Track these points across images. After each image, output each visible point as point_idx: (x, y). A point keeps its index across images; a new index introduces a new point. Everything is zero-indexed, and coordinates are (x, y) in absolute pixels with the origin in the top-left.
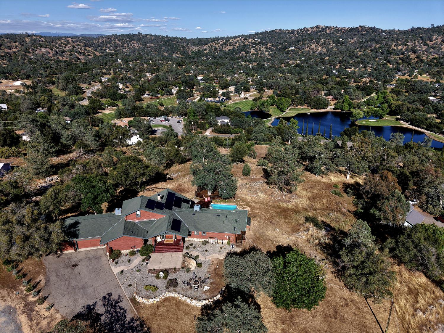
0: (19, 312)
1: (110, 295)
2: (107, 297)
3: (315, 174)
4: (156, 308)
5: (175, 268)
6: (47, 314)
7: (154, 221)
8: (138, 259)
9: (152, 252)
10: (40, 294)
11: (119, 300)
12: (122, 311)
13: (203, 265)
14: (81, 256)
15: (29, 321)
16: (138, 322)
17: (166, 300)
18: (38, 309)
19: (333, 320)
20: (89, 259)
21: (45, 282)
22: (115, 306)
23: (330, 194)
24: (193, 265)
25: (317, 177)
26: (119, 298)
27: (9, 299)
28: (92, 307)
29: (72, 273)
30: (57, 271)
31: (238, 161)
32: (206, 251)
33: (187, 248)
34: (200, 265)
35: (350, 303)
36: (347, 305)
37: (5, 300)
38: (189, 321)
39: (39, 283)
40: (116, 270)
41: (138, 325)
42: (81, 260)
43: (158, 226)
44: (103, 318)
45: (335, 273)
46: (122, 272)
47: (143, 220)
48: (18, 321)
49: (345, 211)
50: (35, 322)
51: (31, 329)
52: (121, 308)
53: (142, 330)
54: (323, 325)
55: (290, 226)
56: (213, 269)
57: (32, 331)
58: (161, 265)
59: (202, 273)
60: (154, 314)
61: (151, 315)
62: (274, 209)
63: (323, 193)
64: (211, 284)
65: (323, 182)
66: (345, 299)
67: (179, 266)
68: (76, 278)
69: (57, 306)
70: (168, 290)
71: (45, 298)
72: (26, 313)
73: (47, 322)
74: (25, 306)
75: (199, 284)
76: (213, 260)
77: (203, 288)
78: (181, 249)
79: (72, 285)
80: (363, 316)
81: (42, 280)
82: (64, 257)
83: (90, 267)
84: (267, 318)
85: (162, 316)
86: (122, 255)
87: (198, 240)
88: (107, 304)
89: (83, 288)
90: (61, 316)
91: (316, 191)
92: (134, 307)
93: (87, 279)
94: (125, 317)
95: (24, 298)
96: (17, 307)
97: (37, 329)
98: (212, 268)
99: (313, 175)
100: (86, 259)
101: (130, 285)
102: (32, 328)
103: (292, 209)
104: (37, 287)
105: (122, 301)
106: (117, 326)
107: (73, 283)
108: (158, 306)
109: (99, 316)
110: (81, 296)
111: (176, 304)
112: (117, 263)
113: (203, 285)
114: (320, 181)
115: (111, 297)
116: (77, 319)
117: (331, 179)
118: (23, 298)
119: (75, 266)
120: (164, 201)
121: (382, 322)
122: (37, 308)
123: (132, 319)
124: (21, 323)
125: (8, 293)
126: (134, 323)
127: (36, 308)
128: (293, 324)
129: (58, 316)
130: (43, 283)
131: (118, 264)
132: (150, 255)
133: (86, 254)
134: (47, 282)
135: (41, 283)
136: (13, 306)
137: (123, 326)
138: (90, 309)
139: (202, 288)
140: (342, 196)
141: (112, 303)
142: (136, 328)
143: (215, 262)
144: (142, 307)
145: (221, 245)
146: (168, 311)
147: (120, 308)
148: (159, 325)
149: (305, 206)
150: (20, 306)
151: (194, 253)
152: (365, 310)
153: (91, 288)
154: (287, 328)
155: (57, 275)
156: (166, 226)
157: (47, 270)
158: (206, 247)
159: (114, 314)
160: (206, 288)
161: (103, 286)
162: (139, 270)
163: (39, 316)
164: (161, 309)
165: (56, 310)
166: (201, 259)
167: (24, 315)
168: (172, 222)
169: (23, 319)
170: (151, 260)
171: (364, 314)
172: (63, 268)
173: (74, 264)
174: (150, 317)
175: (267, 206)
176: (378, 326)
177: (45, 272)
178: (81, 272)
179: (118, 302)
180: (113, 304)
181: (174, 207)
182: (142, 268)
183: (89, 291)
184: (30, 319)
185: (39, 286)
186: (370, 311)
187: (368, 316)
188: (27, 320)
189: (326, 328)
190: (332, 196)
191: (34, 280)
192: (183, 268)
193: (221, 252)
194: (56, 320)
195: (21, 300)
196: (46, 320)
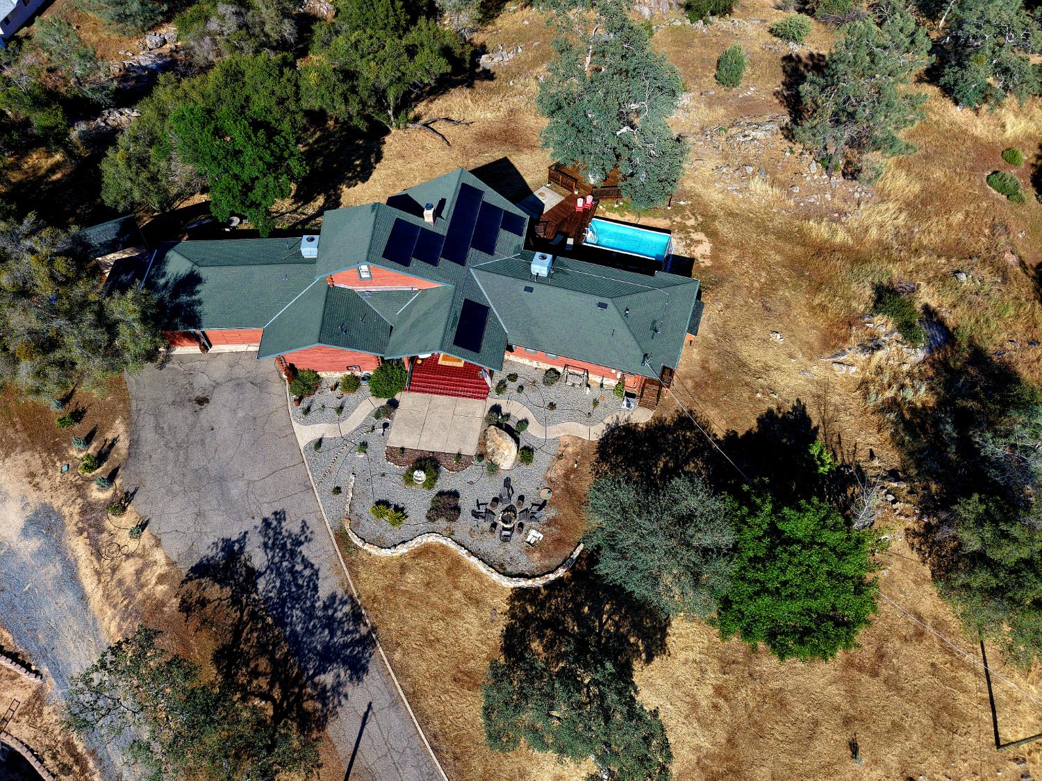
0: (71, 528)
1: (280, 516)
2: (275, 523)
3: (956, 103)
4: (397, 570)
5: (459, 455)
6: (133, 545)
7: (410, 293)
8: (365, 405)
9: (402, 389)
10: (118, 482)
11: (302, 538)
12: (307, 572)
13: (536, 455)
14: (218, 371)
15: (93, 558)
16: (347, 608)
17: (425, 551)
18: (112, 527)
19: (865, 678)
20: (239, 385)
21: (127, 443)
22: (293, 554)
23: (982, 186)
24: (506, 453)
25: (958, 114)
26: (303, 531)
27: (46, 484)
28: (236, 547)
29: (193, 426)
30: (157, 414)
31: (713, 14)
32: (552, 406)
33: (501, 387)
34: (526, 454)
35: (929, 629)
36: (920, 635)
37: (37, 486)
38: (476, 622)
39: (112, 445)
40: (305, 434)
41: (346, 615)
42: (216, 385)
43: (418, 321)
44: (261, 584)
45: (916, 534)
46: (319, 443)
47: (380, 289)
48: (70, 552)
49: (1011, 259)
50: (107, 562)
51: (99, 581)
52: (307, 564)
53: (356, 631)
54: (833, 689)
55: (821, 323)
56: (561, 472)
57: (101, 586)
58: (424, 439)
59: (531, 485)
60: (392, 588)
61: (385, 588)
62: (788, 247)
63: (961, 184)
64: (549, 523)
65: (975, 139)
66: (919, 617)
67: (470, 449)
68: (203, 442)
69: (156, 527)
70: (431, 525)
71: (129, 497)
72: (85, 534)
73: (133, 568)
74: (83, 512)
75: (516, 522)
76: (568, 440)
77: (527, 535)
78: (481, 392)
79: (194, 464)
80: (954, 678)
81: (122, 438)
82: (176, 366)
83: (241, 414)
84: (685, 649)
85: (411, 596)
86: (324, 385)
87: (534, 364)
88: (273, 544)
89: (221, 479)
90: (167, 557)
91: (938, 174)
92: (344, 558)
93: (231, 452)
94: (316, 589)
95: (81, 489)
96: (66, 510)
97: (113, 583)
98: (558, 471)
99: (949, 103)
100: (231, 384)
101: (337, 490)
102: (103, 580)
103: (843, 249)
104: (110, 459)
105: (311, 540)
106: (296, 613)
107: (197, 459)
108: (403, 568)
109: (253, 574)
110: (214, 502)
111: (450, 569)
112: (307, 411)
113: (527, 524)
114: (965, 132)
115: (283, 524)
116: (199, 577)
117: (1003, 126)
118: (78, 487)
119: (202, 401)
120: (442, 229)
121: (1006, 704)
122: (112, 522)
123: (333, 597)
124: (76, 560)
125: (44, 465)
126: (335, 610)
127: (108, 522)
128: (751, 675)
129: (159, 555)
130: (123, 445)
131: (312, 414)
132: (397, 397)
133: (232, 367)
134: (134, 444)
135: (119, 445)
136: (55, 506)
137: (310, 614)
138: (232, 551)
139: (522, 535)
140: (1021, 200)
141: (285, 543)
142: (341, 622)
143: (570, 450)
144: (363, 563)
145: (597, 393)
146: (428, 584)
147: (303, 559)
148: (403, 620)
149: (888, 237)
150: (71, 512)
151: (515, 409)
152: (969, 658)
153: (241, 483)
154: (731, 686)
155: (158, 428)
156: (442, 331)
157: (134, 403)
158: (552, 393)
159: (288, 577)
160: (534, 535)
161: (269, 480)
162: (364, 445)
163: (116, 546)
164: (410, 577)
165: (155, 537)
166: (534, 432)
167: (81, 538)
168: (459, 314)
169: (79, 547)
170: (398, 413)
171: (961, 673)
172: (174, 403)
173: (199, 394)
174: (380, 594)
175: (766, 231)
176: (987, 717)
177: (129, 412)
178: (216, 427)
179: (301, 543)
180: (289, 546)
181: (473, 252)
182: (372, 439)
183: (236, 490)
184: (98, 554)
185: (114, 455)
186: (981, 666)
187: (969, 680)
188: (89, 553)
189: (838, 699)
190: (987, 195)
191: (102, 433)
192: (481, 456)
193: (594, 415)
194: (155, 568)
195: (74, 491)
196: (131, 561)
